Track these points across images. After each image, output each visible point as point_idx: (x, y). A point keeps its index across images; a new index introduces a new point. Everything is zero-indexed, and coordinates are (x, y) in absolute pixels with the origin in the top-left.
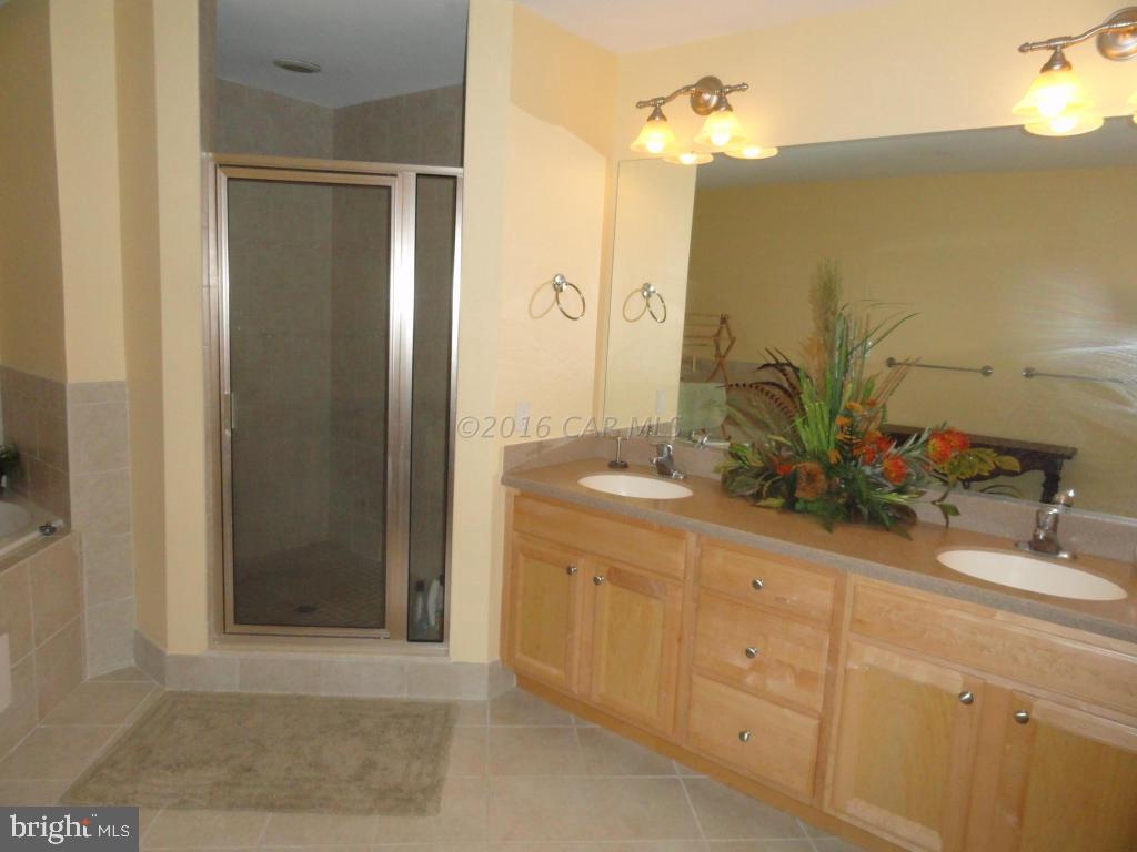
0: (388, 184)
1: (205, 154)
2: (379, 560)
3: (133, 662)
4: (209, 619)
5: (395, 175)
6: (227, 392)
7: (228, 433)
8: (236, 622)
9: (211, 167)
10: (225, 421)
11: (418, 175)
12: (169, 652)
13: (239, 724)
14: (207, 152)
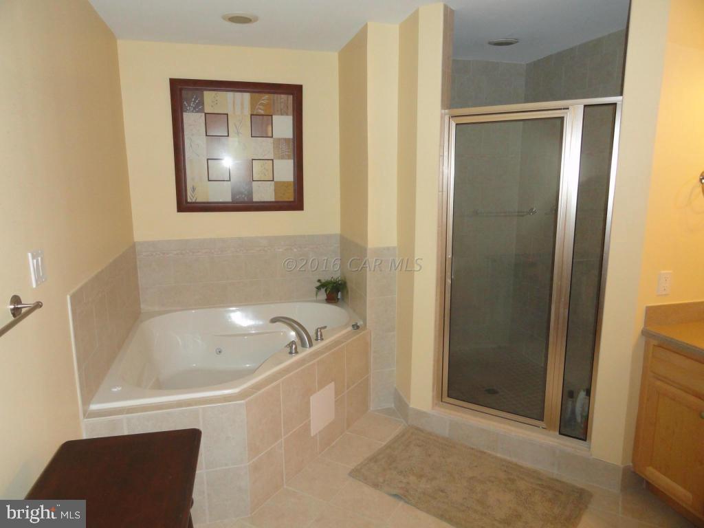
0: (562, 115)
1: (443, 111)
2: (542, 365)
3: (393, 406)
4: (433, 391)
5: (568, 109)
6: (450, 256)
7: (449, 281)
8: (448, 396)
9: (447, 118)
10: (449, 274)
11: (585, 106)
12: (411, 406)
13: (444, 458)
14: (445, 109)
